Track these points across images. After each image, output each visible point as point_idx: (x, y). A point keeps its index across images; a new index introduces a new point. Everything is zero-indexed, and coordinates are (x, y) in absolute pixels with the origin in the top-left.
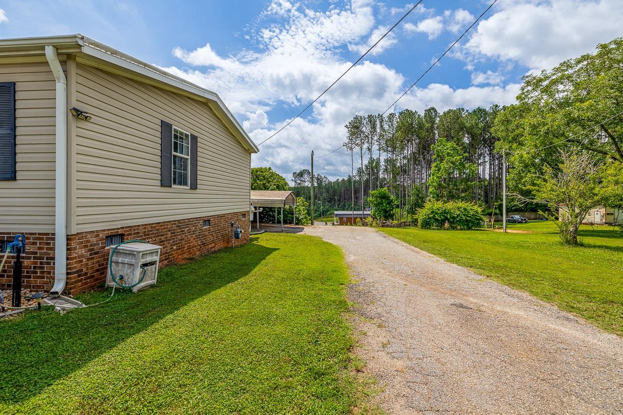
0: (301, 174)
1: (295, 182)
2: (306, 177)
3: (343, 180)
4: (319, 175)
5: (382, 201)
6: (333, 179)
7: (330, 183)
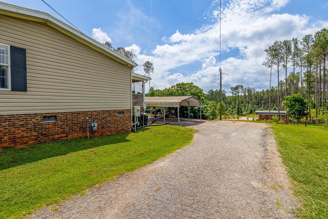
0: (236, 88)
1: (233, 93)
2: (240, 90)
3: (268, 90)
4: (249, 88)
5: (295, 103)
6: (260, 90)
7: (258, 92)
